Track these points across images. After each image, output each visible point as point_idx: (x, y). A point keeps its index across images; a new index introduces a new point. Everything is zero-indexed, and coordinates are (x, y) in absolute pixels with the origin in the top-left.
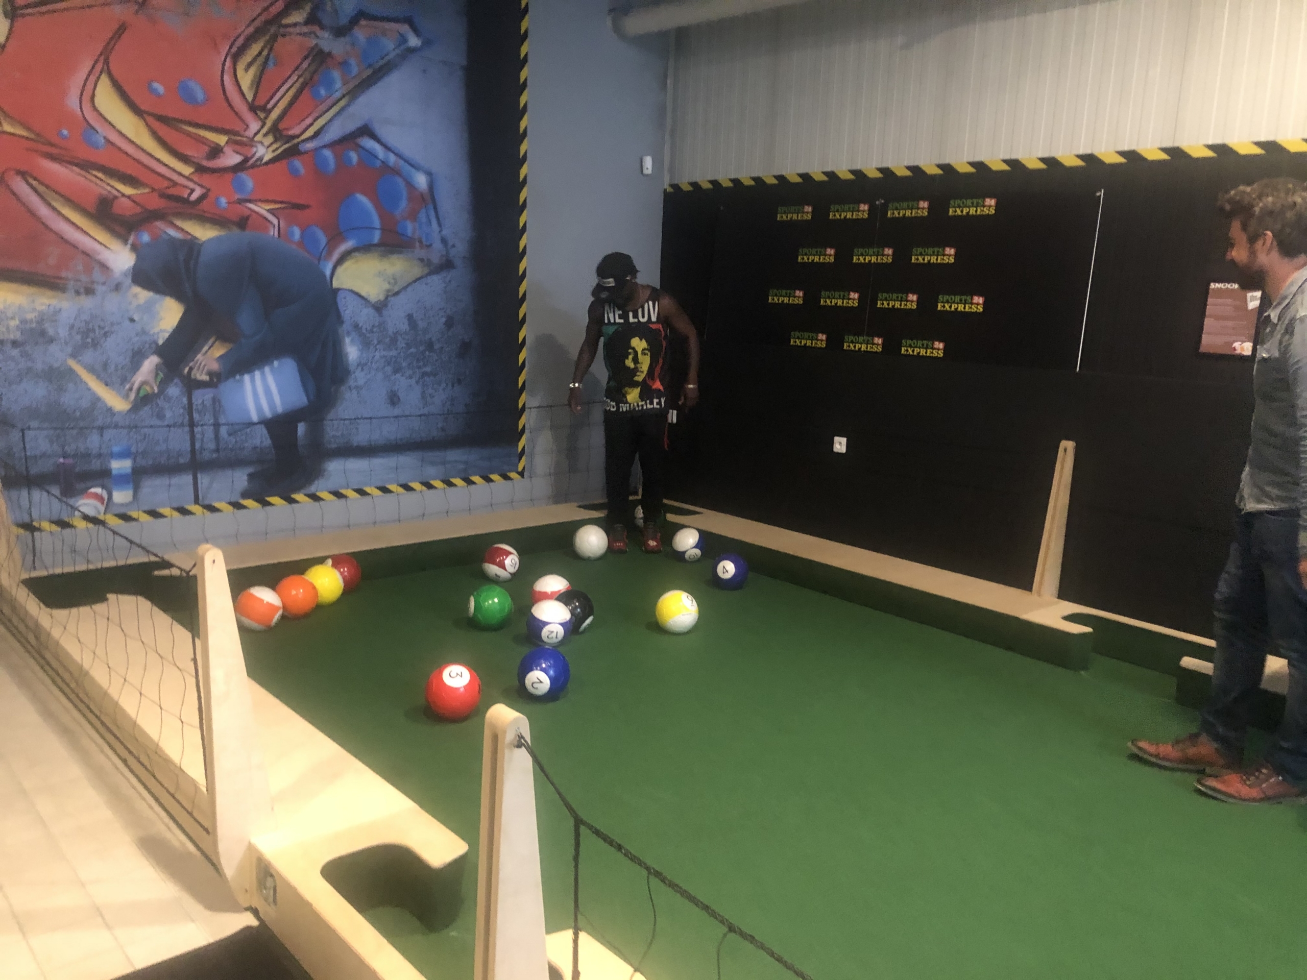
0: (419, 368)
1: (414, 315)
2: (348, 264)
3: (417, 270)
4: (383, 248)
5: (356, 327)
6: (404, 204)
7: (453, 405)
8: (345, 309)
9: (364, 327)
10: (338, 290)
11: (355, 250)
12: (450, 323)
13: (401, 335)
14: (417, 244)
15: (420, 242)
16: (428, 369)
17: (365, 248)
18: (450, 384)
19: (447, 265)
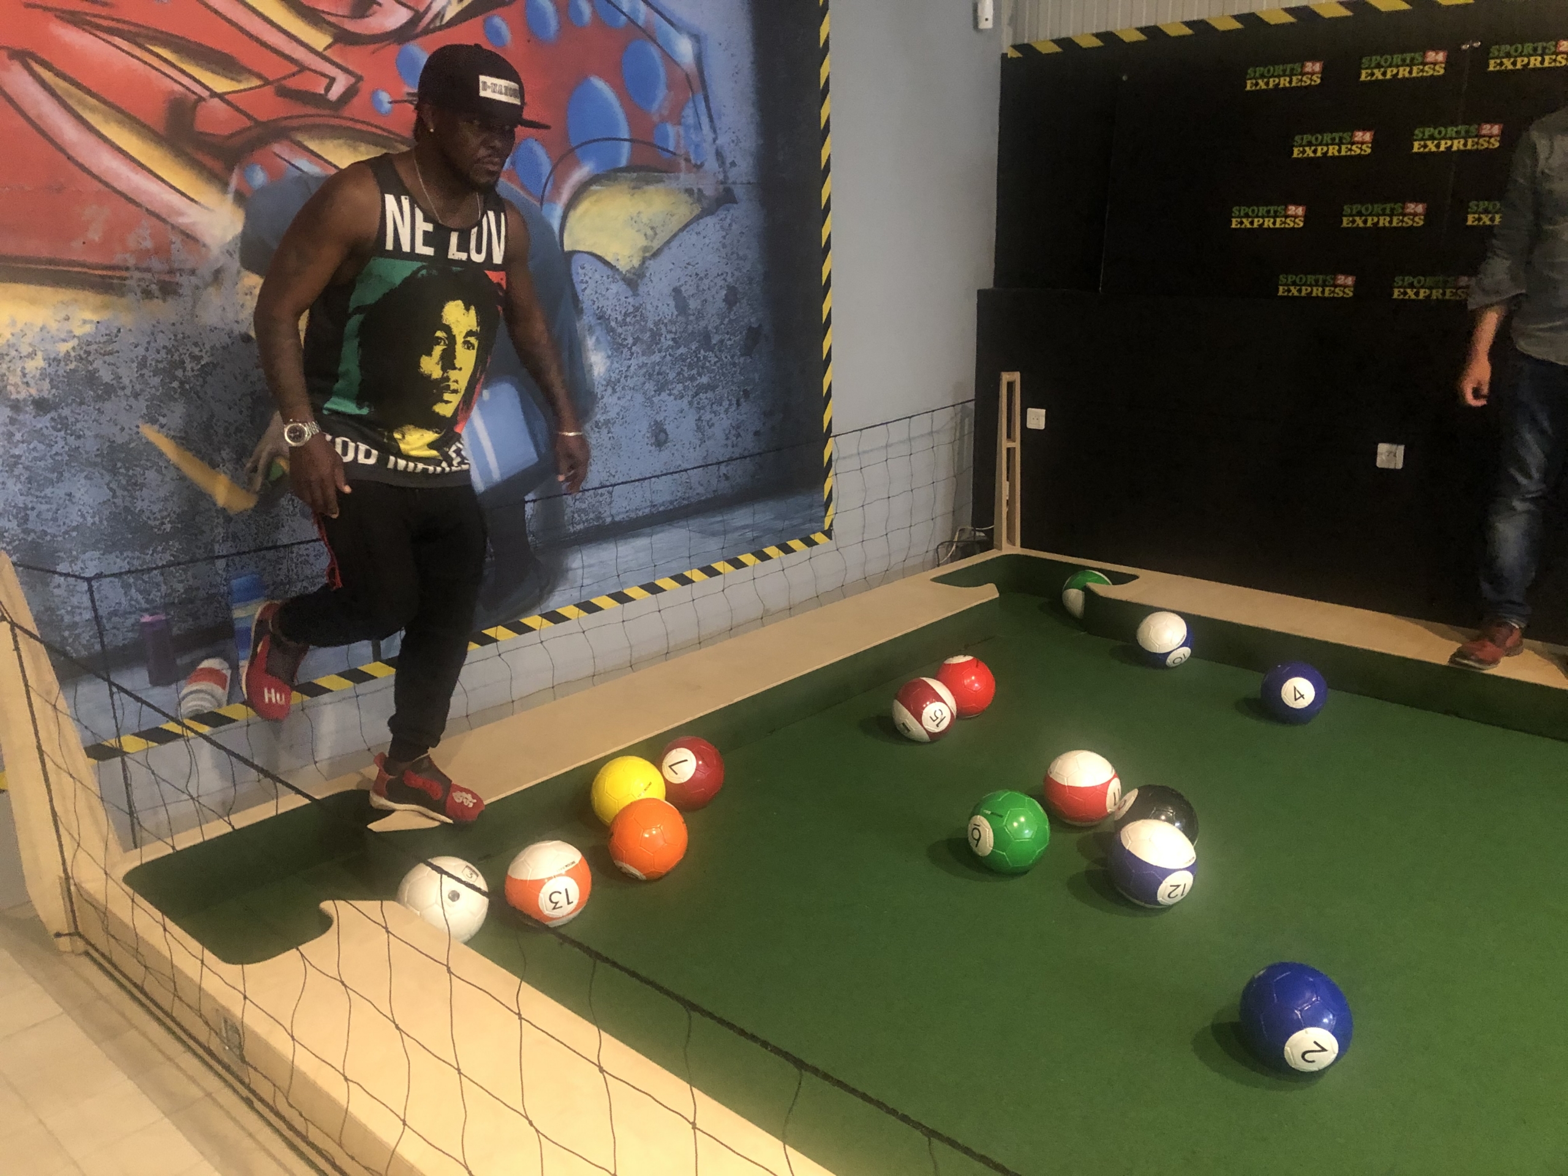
0: (692, 379)
1: (683, 289)
2: (584, 206)
3: (684, 211)
4: (635, 175)
5: (601, 317)
6: (662, 93)
7: (738, 436)
8: (584, 286)
9: (614, 315)
10: (573, 253)
11: (594, 180)
12: (732, 298)
13: (666, 325)
14: (683, 164)
15: (688, 160)
16: (704, 380)
17: (606, 176)
18: (734, 402)
19: (726, 198)
